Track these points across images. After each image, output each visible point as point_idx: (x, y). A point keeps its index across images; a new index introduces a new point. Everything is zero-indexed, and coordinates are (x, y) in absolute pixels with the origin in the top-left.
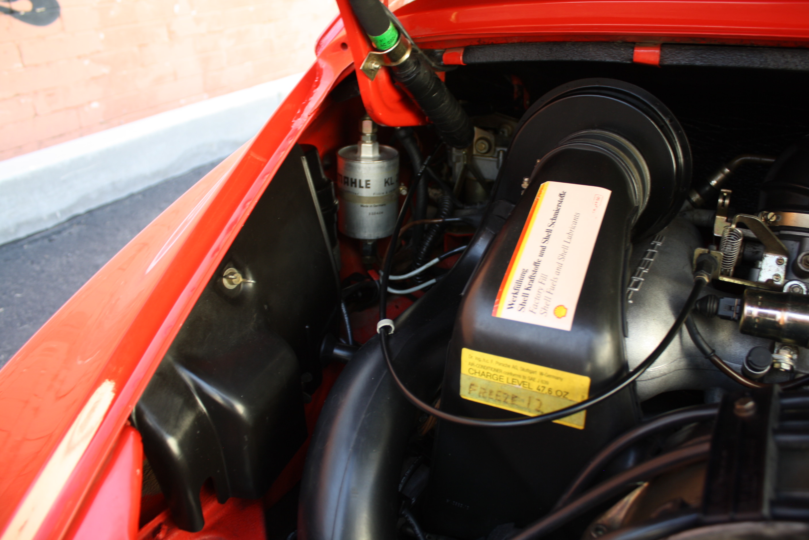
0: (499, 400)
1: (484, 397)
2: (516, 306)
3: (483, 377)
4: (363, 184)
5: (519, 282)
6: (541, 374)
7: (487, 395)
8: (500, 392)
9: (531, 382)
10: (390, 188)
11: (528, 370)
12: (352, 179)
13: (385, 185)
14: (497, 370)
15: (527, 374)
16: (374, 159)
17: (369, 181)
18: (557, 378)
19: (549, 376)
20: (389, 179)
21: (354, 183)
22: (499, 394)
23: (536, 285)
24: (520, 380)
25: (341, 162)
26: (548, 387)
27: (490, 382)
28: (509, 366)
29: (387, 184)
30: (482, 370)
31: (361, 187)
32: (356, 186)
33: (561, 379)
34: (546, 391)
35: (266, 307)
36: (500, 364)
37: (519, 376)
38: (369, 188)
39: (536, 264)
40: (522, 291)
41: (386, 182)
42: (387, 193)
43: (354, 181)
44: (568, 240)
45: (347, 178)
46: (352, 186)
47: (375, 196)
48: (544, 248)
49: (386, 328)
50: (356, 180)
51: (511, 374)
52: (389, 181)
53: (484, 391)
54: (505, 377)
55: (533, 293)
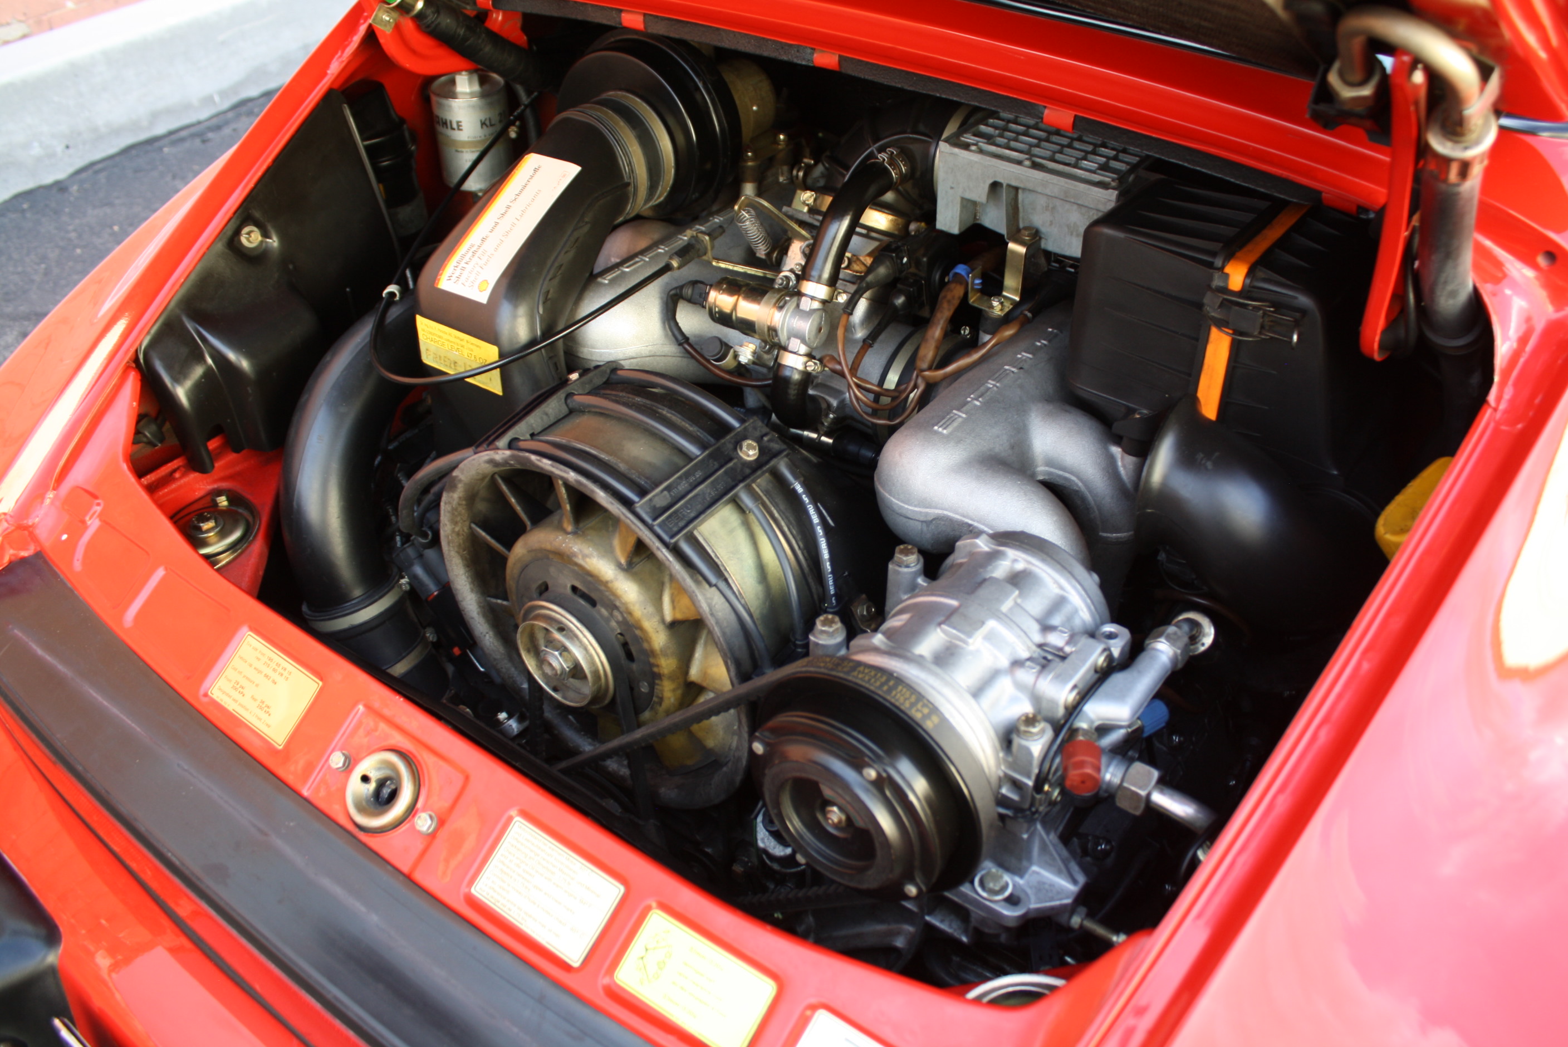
0: (446, 365)
1: (437, 362)
2: (454, 279)
3: (432, 343)
4: (455, 126)
5: (463, 256)
6: (467, 342)
7: (438, 359)
8: (445, 357)
9: (462, 348)
10: (487, 131)
11: (458, 338)
12: (442, 119)
13: (482, 127)
14: (440, 337)
15: (458, 341)
16: (472, 95)
17: (460, 122)
18: (478, 346)
19: (472, 344)
20: (486, 120)
21: (445, 123)
22: (446, 360)
23: (475, 259)
24: (456, 347)
25: (434, 99)
26: (474, 354)
27: (437, 347)
28: (446, 333)
29: (484, 126)
30: (431, 336)
31: (453, 129)
32: (447, 127)
33: (480, 347)
34: (473, 358)
35: (291, 267)
36: (441, 331)
37: (454, 343)
38: (461, 130)
39: (483, 240)
40: (463, 264)
41: (483, 124)
42: (485, 136)
43: (444, 121)
44: (519, 218)
45: (438, 117)
46: (443, 126)
47: (470, 139)
48: (497, 224)
49: (392, 294)
50: (446, 120)
51: (448, 340)
52: (488, 123)
53: (437, 357)
54: (446, 343)
55: (469, 267)
